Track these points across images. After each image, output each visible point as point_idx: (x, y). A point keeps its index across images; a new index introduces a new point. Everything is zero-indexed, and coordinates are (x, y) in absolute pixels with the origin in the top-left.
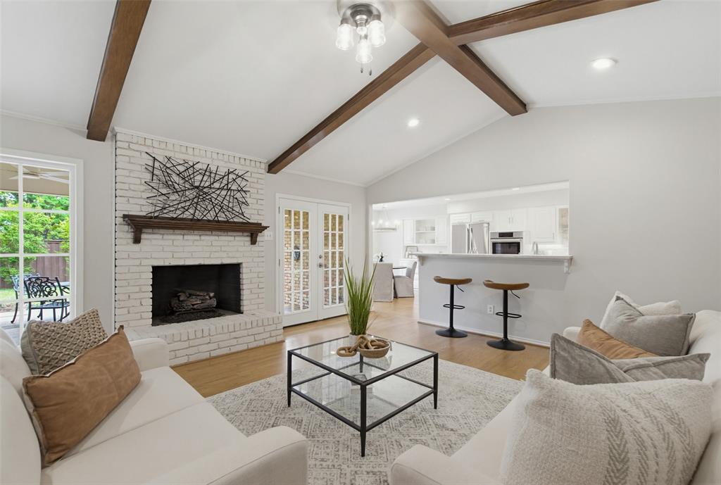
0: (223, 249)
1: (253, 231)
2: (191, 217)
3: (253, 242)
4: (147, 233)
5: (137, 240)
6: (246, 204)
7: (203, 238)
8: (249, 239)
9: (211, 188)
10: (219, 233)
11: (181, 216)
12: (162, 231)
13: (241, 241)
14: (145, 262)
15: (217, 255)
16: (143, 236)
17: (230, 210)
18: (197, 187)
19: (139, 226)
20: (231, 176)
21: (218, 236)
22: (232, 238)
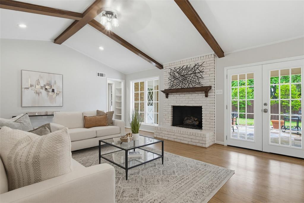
0: (193, 100)
1: (206, 90)
2: (180, 88)
3: (206, 96)
4: (170, 95)
5: (167, 97)
6: (202, 78)
7: (186, 95)
8: (204, 94)
9: (187, 75)
10: (192, 93)
11: (177, 88)
12: (174, 94)
13: (201, 96)
14: (170, 104)
15: (192, 102)
16: (169, 96)
17: (194, 82)
18: (182, 76)
19: (167, 93)
20: (197, 67)
21: (191, 94)
22: (197, 95)
